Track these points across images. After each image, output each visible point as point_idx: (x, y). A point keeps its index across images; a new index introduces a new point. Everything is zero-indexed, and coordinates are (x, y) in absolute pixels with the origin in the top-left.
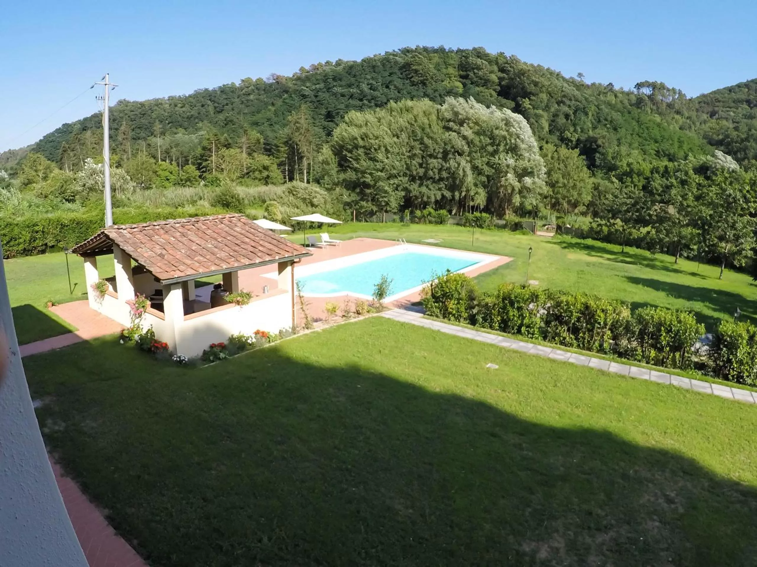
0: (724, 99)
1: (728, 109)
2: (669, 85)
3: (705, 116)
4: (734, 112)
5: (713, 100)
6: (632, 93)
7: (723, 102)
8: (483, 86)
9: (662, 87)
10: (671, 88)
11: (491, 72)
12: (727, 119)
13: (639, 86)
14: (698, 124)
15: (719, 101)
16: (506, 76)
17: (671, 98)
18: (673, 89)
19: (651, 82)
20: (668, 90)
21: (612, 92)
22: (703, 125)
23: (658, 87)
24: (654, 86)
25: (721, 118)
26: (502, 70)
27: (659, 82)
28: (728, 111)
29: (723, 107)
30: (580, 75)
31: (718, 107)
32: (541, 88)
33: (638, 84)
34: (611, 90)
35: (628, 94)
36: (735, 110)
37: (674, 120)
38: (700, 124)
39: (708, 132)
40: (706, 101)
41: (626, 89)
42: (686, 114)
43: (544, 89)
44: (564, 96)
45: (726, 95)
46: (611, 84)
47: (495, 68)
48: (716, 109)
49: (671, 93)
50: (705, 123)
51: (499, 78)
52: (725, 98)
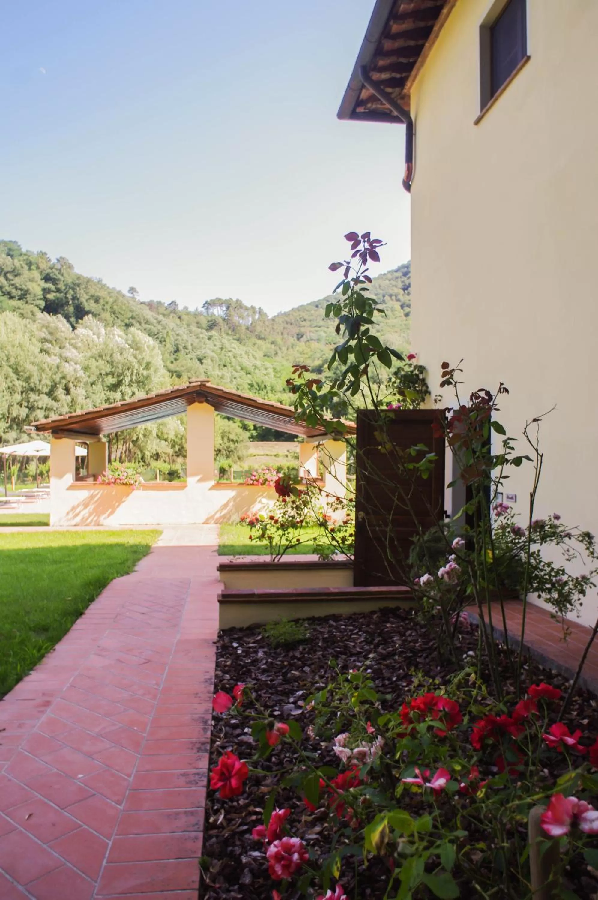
0: (311, 318)
1: (317, 329)
2: (247, 303)
3: (292, 340)
4: (325, 332)
5: (298, 318)
6: (200, 314)
7: (311, 321)
8: (19, 299)
9: (239, 305)
10: (249, 306)
11: (32, 280)
12: (318, 340)
13: (208, 305)
14: (284, 349)
15: (305, 320)
16: (53, 287)
17: (250, 319)
18: (253, 308)
19: (224, 299)
20: (247, 309)
21: (175, 313)
22: (291, 350)
23: (233, 305)
24: (229, 305)
25: (312, 340)
26: (47, 278)
27: (234, 299)
28: (317, 331)
29: (311, 326)
30: (132, 290)
31: (304, 327)
32: (104, 305)
33: (206, 303)
34: (174, 311)
35: (196, 314)
36: (326, 329)
37: (256, 346)
38: (287, 349)
39: (298, 357)
40: (288, 320)
41: (192, 309)
42: (271, 339)
43: (108, 307)
44: (132, 318)
45: (313, 312)
46: (173, 303)
47: (36, 275)
48: (303, 330)
49: (250, 313)
50: (292, 347)
51: (44, 290)
52: (312, 315)
